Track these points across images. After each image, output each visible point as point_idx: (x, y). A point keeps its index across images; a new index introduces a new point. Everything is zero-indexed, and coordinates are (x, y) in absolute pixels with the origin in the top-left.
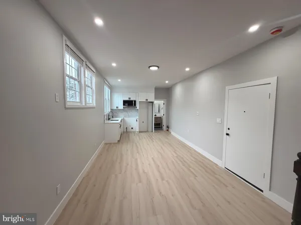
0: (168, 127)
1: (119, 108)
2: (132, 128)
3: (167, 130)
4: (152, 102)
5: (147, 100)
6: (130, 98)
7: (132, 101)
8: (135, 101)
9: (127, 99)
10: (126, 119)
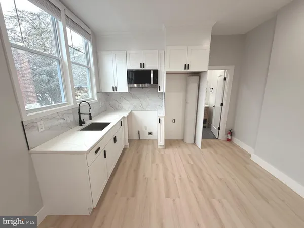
0: (231, 133)
1: (118, 91)
2: (150, 133)
3: (229, 140)
4: (198, 74)
5: (187, 67)
6: (142, 65)
7: (149, 72)
8: (156, 73)
9: (136, 67)
10: (138, 114)
